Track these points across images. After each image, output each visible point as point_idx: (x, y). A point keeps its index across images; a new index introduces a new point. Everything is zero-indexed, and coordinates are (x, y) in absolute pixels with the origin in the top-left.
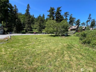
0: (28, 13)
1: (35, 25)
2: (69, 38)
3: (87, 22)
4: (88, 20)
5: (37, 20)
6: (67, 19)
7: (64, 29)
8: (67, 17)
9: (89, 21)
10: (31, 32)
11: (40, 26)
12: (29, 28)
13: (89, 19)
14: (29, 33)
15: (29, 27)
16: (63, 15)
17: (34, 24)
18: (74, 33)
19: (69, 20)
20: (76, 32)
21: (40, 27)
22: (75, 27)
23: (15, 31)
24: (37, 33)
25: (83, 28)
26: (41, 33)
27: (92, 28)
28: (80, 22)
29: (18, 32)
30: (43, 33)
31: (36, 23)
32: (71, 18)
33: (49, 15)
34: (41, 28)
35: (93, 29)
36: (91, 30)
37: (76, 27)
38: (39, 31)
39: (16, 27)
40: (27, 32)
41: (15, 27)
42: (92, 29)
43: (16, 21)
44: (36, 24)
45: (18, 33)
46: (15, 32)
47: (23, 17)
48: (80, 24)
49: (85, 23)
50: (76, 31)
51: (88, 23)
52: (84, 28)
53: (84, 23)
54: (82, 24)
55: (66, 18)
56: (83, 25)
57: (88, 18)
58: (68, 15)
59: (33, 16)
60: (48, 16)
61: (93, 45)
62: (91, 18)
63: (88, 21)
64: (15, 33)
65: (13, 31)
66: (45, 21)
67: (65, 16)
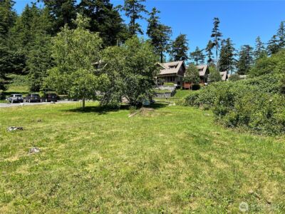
2: (166, 113)
3: (209, 50)
4: (213, 40)
6: (140, 31)
7: (141, 77)
8: (137, 17)
9: (214, 44)
13: (213, 36)
16: (119, 6)
18: (173, 94)
19: (148, 33)
20: (178, 88)
22: (172, 67)
25: (200, 70)
27: (225, 73)
28: (186, 45)
30: (14, 98)
32: (153, 26)
35: (229, 76)
36: (224, 78)
37: (176, 67)
42: (227, 77)
48: (188, 53)
49: (204, 53)
50: (178, 83)
51: (213, 51)
52: (202, 73)
53: (199, 52)
54: (193, 54)
55: (133, 22)
56: (196, 60)
57: (211, 33)
58: (142, 8)
61: (257, 125)
62: (219, 35)
63: (211, 46)
67: (127, 15)
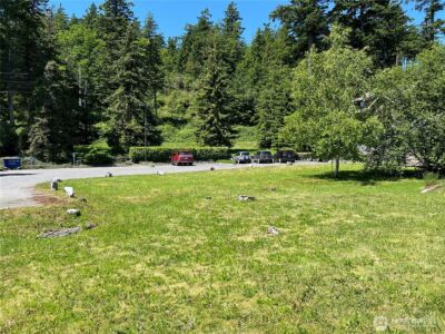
0: (115, 11)
1: (167, 99)
5: (184, 59)
10: (154, 148)
11: (217, 98)
12: (133, 124)
14: (137, 160)
15: (133, 111)
17: (158, 86)
21: (220, 108)
23: (42, 146)
24: (197, 157)
26: (226, 157)
29: (63, 155)
31: (174, 78)
33: (288, 9)
34: (222, 116)
38: (208, 142)
39: (45, 120)
40: (123, 152)
41: (42, 116)
43: (47, 75)
44: (175, 85)
45: (60, 162)
46: (41, 157)
47: (80, 42)
59: (150, 24)
60: (274, 16)
64: (39, 163)
65: (27, 146)
66: (248, 56)
